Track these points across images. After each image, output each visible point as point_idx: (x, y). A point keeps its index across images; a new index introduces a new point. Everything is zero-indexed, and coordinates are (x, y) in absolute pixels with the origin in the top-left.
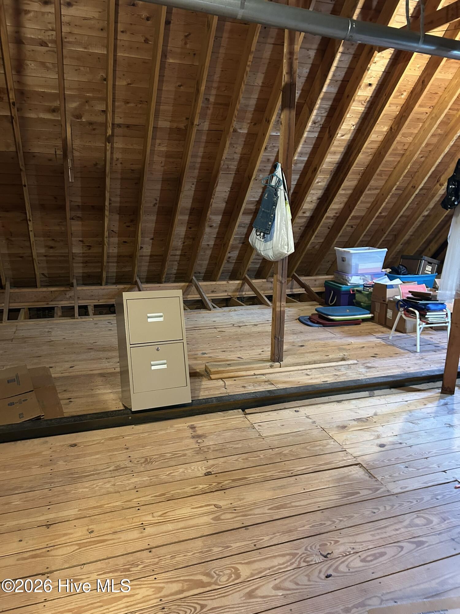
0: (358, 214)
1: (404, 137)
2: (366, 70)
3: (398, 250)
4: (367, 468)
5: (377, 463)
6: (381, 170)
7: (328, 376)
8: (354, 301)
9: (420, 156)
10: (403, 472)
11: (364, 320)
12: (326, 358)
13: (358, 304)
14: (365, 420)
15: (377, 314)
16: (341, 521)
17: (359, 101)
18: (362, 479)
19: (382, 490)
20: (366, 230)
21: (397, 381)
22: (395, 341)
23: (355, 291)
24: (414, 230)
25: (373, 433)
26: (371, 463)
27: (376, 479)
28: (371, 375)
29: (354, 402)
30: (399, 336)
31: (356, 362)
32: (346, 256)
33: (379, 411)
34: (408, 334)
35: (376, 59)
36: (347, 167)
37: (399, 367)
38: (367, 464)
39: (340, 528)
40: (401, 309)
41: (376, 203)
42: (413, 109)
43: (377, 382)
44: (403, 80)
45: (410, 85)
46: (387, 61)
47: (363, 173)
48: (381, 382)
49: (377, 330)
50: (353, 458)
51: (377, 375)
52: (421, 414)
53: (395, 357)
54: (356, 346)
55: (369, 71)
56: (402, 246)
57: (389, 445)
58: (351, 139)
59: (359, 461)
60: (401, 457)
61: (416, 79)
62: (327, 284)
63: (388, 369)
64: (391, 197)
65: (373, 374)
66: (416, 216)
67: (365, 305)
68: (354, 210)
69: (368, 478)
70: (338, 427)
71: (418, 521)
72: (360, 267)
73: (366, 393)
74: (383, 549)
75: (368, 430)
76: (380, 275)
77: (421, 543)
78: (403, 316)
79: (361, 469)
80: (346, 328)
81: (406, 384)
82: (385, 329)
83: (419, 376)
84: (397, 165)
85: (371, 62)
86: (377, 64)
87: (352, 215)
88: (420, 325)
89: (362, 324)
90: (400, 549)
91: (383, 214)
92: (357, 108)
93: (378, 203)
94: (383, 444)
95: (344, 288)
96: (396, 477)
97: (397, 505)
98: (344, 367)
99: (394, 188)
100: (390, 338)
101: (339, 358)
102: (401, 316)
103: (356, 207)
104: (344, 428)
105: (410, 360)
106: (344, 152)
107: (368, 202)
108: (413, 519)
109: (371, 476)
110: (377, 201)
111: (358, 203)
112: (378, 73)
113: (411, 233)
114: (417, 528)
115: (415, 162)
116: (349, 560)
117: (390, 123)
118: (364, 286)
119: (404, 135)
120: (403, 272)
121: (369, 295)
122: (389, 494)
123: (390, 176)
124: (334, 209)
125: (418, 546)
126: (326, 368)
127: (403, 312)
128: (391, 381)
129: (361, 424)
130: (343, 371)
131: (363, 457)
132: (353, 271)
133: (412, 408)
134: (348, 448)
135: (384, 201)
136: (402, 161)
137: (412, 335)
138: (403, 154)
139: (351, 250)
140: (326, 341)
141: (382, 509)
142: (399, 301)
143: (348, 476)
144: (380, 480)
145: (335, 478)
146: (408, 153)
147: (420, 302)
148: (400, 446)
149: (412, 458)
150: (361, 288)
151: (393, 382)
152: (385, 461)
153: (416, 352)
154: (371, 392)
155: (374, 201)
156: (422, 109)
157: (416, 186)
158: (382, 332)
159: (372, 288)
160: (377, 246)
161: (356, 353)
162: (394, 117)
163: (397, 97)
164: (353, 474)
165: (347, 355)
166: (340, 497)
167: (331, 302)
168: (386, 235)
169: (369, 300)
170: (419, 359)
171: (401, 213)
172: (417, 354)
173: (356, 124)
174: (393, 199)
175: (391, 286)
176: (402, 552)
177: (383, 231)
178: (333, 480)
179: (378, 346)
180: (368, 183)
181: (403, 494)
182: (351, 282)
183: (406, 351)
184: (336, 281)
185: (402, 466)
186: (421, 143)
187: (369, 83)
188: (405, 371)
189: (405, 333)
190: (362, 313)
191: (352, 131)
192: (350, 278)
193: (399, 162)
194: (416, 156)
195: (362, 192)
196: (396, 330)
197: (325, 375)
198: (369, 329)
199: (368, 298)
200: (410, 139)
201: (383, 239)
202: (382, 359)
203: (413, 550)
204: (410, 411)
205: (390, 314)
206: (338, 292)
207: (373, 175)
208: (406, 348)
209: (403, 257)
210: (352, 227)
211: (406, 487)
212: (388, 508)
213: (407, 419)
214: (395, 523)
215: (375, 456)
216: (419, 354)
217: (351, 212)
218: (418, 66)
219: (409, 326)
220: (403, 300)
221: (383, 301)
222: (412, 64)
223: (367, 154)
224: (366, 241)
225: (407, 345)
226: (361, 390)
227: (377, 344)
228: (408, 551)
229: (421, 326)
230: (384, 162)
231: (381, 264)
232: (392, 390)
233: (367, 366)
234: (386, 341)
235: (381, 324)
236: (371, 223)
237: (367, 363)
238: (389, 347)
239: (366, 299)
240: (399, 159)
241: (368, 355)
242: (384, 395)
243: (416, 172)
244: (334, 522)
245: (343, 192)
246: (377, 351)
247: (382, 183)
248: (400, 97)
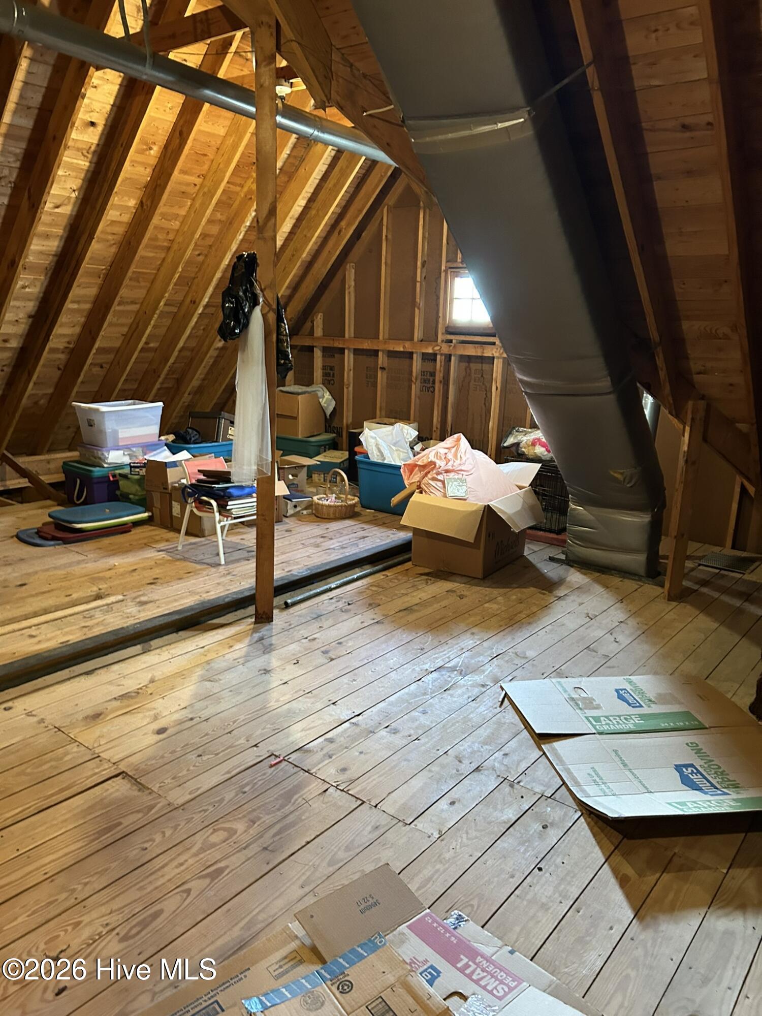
0: (106, 344)
1: (165, 219)
2: (80, 98)
3: (186, 404)
4: (136, 777)
5: (153, 762)
6: (134, 272)
7: (71, 630)
8: (118, 493)
9: (197, 253)
10: (194, 766)
11: (136, 524)
12: (67, 599)
13: (125, 498)
14: (134, 694)
15: (157, 512)
16: (86, 884)
17: (78, 150)
18: (126, 797)
19: (159, 806)
20: (127, 372)
21: (186, 617)
22: (188, 551)
23: (118, 476)
24: (206, 371)
25: (147, 714)
26: (143, 766)
27: (150, 791)
28: (147, 616)
29: (115, 667)
30: (194, 544)
31: (120, 597)
32: (94, 417)
33: (158, 674)
34: (209, 538)
35: (95, 81)
36: (73, 264)
37: (192, 593)
38: (136, 770)
39: (83, 898)
40: (190, 500)
41: (137, 327)
42: (170, 175)
43: (154, 625)
44: (148, 125)
45: (162, 135)
46: (116, 88)
47: (107, 275)
48: (161, 625)
49: (157, 538)
50: (111, 765)
51: (157, 613)
52: (225, 664)
53: (187, 577)
54: (122, 570)
55: (86, 101)
56: (191, 396)
57: (173, 727)
58: (74, 213)
59: (122, 767)
60: (192, 741)
61: (169, 127)
62: (66, 467)
63: (176, 600)
64: (159, 317)
65: (149, 613)
66: (204, 348)
67: (137, 498)
68: (100, 338)
69: (136, 793)
70: (86, 718)
71: (214, 838)
72: (121, 435)
73: (138, 648)
74: (159, 905)
75: (139, 710)
76: (158, 447)
77: (220, 871)
78: (195, 510)
79: (125, 782)
80: (106, 541)
81: (203, 619)
82: (171, 535)
83: (221, 603)
84: (161, 265)
85: (86, 86)
86: (99, 90)
87: (96, 346)
88: (220, 522)
89: (134, 531)
90: (185, 895)
91: (152, 345)
92: (75, 161)
93: (140, 327)
94: (163, 729)
95: (97, 472)
96: (183, 776)
97: (183, 824)
98: (101, 611)
99: (162, 303)
100: (180, 548)
101: (91, 596)
102: (192, 511)
103: (102, 333)
104: (98, 717)
105: (210, 579)
106: (65, 235)
107: (122, 325)
108: (208, 837)
109: (142, 787)
110: (138, 324)
111: (104, 326)
112: (104, 105)
113: (202, 376)
114: (213, 850)
115: (189, 263)
116: (99, 948)
117: (139, 194)
118: (131, 467)
119: (164, 216)
120: (193, 439)
121: (141, 482)
122: (172, 808)
123: (152, 282)
124: (64, 335)
125: (213, 880)
126: (69, 618)
127: (193, 504)
128: (177, 619)
129: (126, 702)
130: (99, 616)
131: (130, 759)
132: (110, 442)
133: (211, 656)
134: (103, 752)
135: (149, 324)
136: (169, 260)
137: (213, 538)
138: (169, 249)
139: (103, 407)
140: (69, 570)
141: (158, 838)
142: (186, 487)
143: (102, 800)
144: (156, 791)
145: (79, 810)
146: (175, 247)
147: (216, 486)
148: (191, 723)
149: (207, 739)
150: (126, 471)
151: (181, 620)
152: (166, 755)
153: (220, 565)
154: (146, 645)
155: (132, 323)
156: (187, 177)
157: (197, 301)
158: (167, 541)
159: (144, 470)
160: (151, 398)
161: (122, 581)
162: (143, 186)
163: (140, 152)
164: (111, 794)
165: (107, 588)
166: (84, 844)
167: (79, 498)
168: (160, 380)
169: (143, 489)
170: (224, 575)
171: (181, 344)
172: (221, 568)
173: (80, 189)
174: (164, 320)
175: (174, 464)
176: (189, 897)
177: (156, 373)
178: (74, 815)
179: (160, 564)
180: (117, 294)
181: (192, 803)
182: (110, 460)
183: (205, 566)
184: (82, 460)
185: (192, 757)
186: (194, 233)
187: (90, 120)
188: (202, 599)
189: (204, 536)
190: (130, 512)
191: (72, 201)
192: (106, 454)
193: (164, 259)
194: (189, 252)
195: (108, 307)
196: (187, 533)
197: (66, 630)
198: (144, 538)
199: (140, 486)
200: (176, 224)
201: (158, 385)
202: (165, 585)
203: (205, 889)
204: (208, 662)
205: (176, 508)
206: (87, 480)
207: (123, 280)
208: (204, 561)
209: (193, 415)
210: (102, 367)
211: (198, 789)
212: (168, 833)
213: (202, 676)
214: (179, 855)
215: (150, 752)
216: (223, 567)
217: (94, 340)
218: (169, 105)
219: (206, 525)
220: (192, 485)
221: (164, 488)
222: (157, 99)
223: (108, 243)
224: (131, 390)
225: (207, 556)
226: (129, 644)
227: (158, 562)
228: (198, 892)
229: (222, 524)
230: (137, 257)
231: (156, 429)
232: (181, 633)
233: (140, 602)
234: (172, 554)
235: (166, 527)
236: (133, 360)
237: (140, 596)
238: (177, 563)
239: (138, 488)
240: (163, 255)
241: (144, 582)
242: (167, 645)
243: (194, 278)
244: (74, 890)
245: (75, 306)
246: (157, 574)
247: (140, 294)
248: (147, 153)
